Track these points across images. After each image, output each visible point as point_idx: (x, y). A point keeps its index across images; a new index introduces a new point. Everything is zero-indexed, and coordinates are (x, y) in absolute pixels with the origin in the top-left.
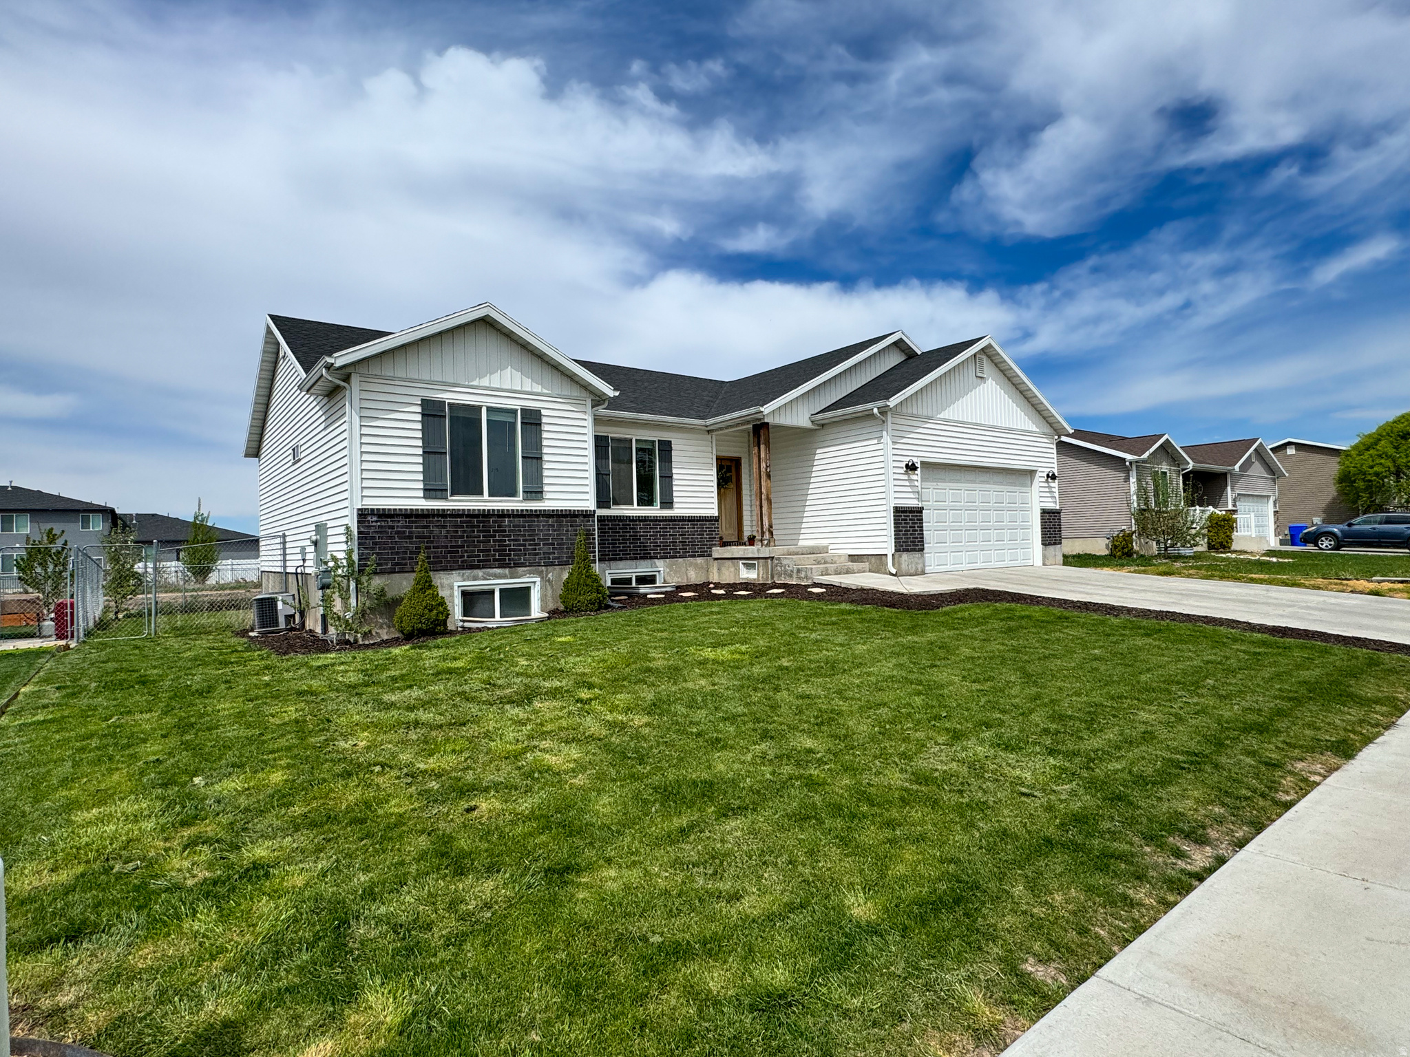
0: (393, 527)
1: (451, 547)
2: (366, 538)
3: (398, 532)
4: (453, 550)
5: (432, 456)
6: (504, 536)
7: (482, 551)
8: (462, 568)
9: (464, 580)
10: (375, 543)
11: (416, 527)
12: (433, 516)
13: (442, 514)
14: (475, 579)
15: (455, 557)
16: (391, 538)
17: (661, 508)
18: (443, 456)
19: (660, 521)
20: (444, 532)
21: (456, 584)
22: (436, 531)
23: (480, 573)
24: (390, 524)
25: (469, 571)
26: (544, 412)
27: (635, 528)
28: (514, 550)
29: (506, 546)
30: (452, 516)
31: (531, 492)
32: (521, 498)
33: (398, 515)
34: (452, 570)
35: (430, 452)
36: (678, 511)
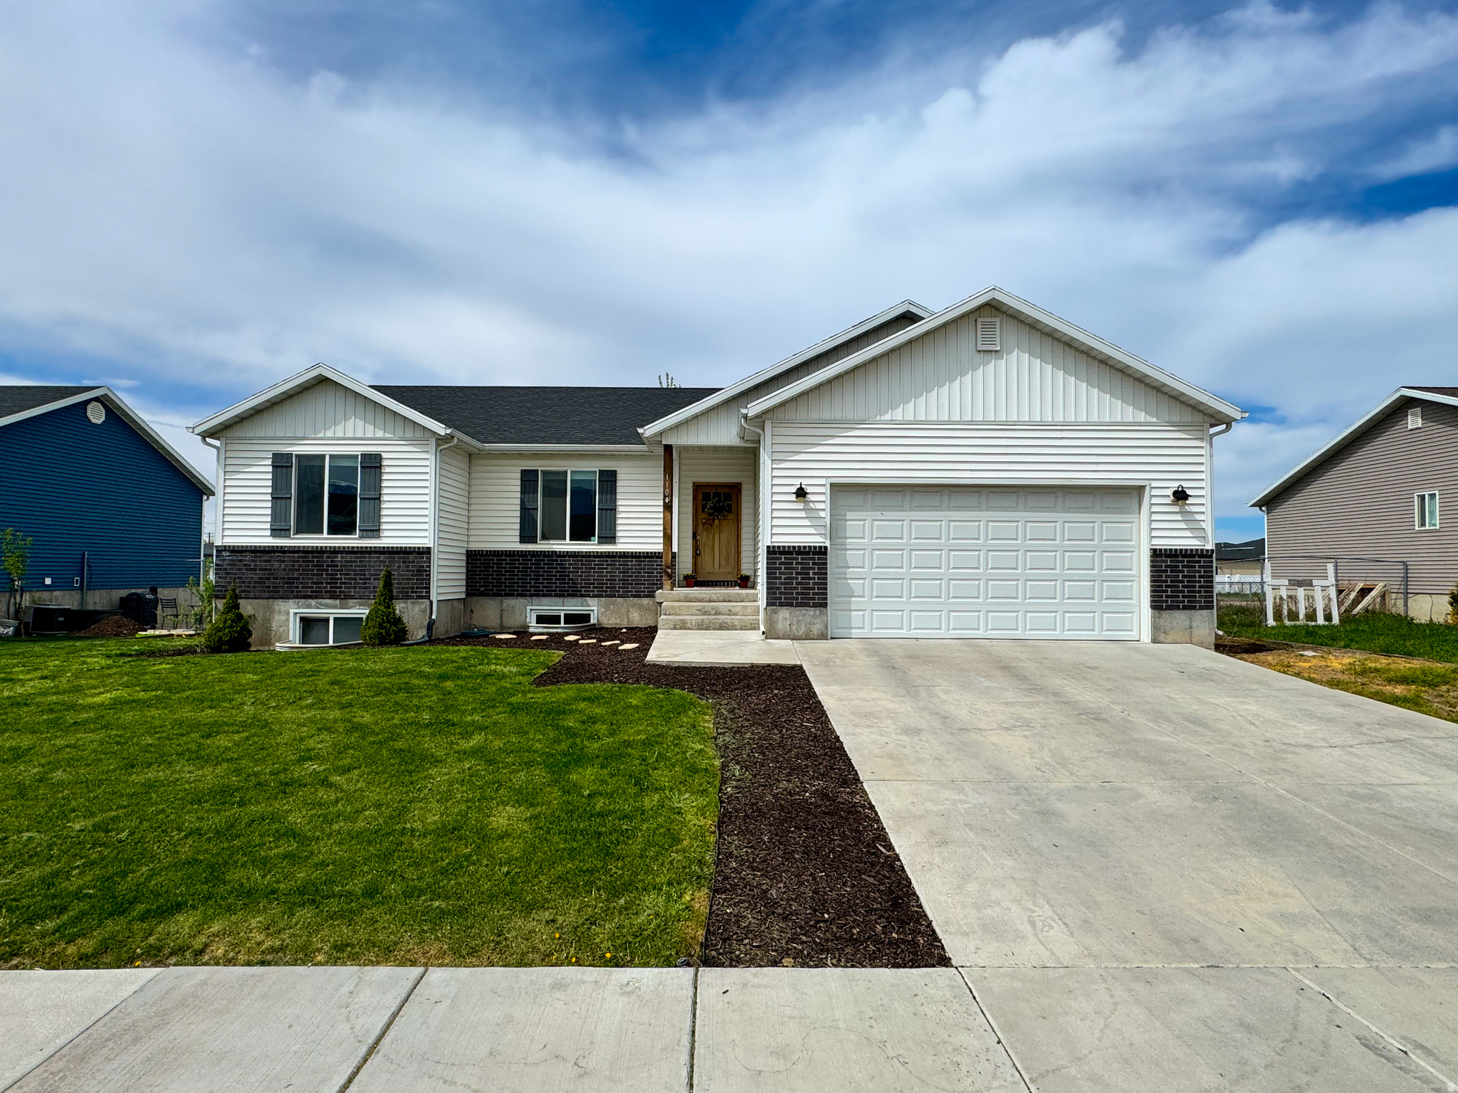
0: (241, 561)
1: (288, 579)
2: (220, 569)
3: (245, 565)
4: (290, 581)
5: (279, 501)
6: (336, 570)
7: (316, 583)
8: (297, 597)
9: (299, 608)
10: (228, 574)
11: (260, 561)
12: (274, 552)
13: (281, 550)
14: (309, 607)
15: (291, 587)
16: (239, 569)
17: (599, 543)
18: (288, 501)
19: (594, 557)
20: (283, 566)
21: (292, 611)
22: (276, 565)
23: (313, 602)
24: (240, 558)
25: (303, 600)
26: (384, 455)
27: (563, 564)
28: (344, 583)
29: (338, 579)
30: (290, 552)
31: (366, 530)
32: (357, 536)
33: (246, 551)
34: (289, 598)
35: (278, 498)
36: (620, 547)
